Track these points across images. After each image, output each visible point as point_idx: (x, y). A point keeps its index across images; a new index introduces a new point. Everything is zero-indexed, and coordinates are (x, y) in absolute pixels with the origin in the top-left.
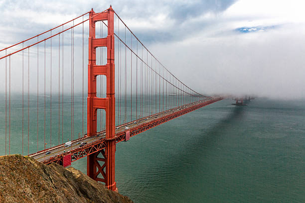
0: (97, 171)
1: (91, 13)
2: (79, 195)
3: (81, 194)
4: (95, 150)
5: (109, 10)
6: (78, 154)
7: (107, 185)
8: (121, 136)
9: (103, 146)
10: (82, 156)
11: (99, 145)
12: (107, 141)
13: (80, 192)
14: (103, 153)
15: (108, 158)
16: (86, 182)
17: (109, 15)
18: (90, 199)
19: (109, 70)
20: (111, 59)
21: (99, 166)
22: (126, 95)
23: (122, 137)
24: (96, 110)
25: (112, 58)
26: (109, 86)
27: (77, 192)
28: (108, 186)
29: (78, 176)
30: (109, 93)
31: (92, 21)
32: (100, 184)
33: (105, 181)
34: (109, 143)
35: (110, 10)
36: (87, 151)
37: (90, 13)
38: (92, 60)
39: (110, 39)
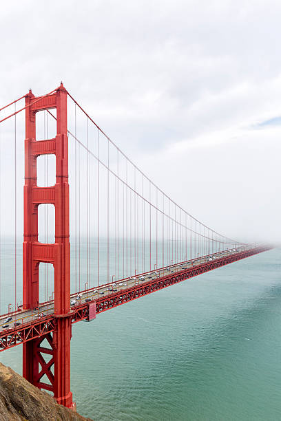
0: (40, 371)
1: (29, 97)
2: (9, 409)
3: (13, 409)
4: (35, 334)
5: (58, 90)
6: (8, 340)
7: (56, 396)
8: (80, 312)
9: (50, 328)
10: (15, 343)
11: (43, 325)
12: (57, 319)
13: (11, 406)
14: (50, 340)
15: (59, 350)
16: (22, 388)
17: (58, 99)
18: (27, 418)
19: (59, 195)
20: (62, 176)
21: (44, 361)
22: (88, 239)
23: (83, 313)
24: (38, 264)
25: (64, 175)
26: (60, 224)
27: (7, 405)
28: (59, 399)
29: (9, 377)
30: (60, 235)
31: (30, 111)
32: (45, 393)
33: (53, 389)
34: (60, 324)
35: (61, 91)
36: (22, 335)
37: (26, 97)
38: (31, 179)
39: (61, 141)
